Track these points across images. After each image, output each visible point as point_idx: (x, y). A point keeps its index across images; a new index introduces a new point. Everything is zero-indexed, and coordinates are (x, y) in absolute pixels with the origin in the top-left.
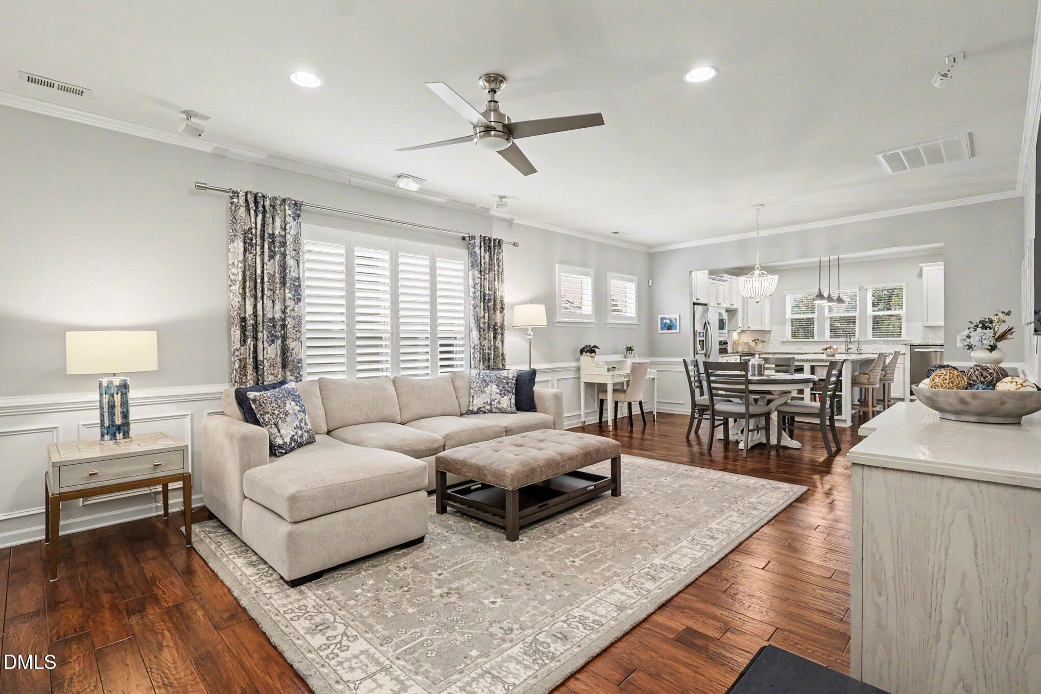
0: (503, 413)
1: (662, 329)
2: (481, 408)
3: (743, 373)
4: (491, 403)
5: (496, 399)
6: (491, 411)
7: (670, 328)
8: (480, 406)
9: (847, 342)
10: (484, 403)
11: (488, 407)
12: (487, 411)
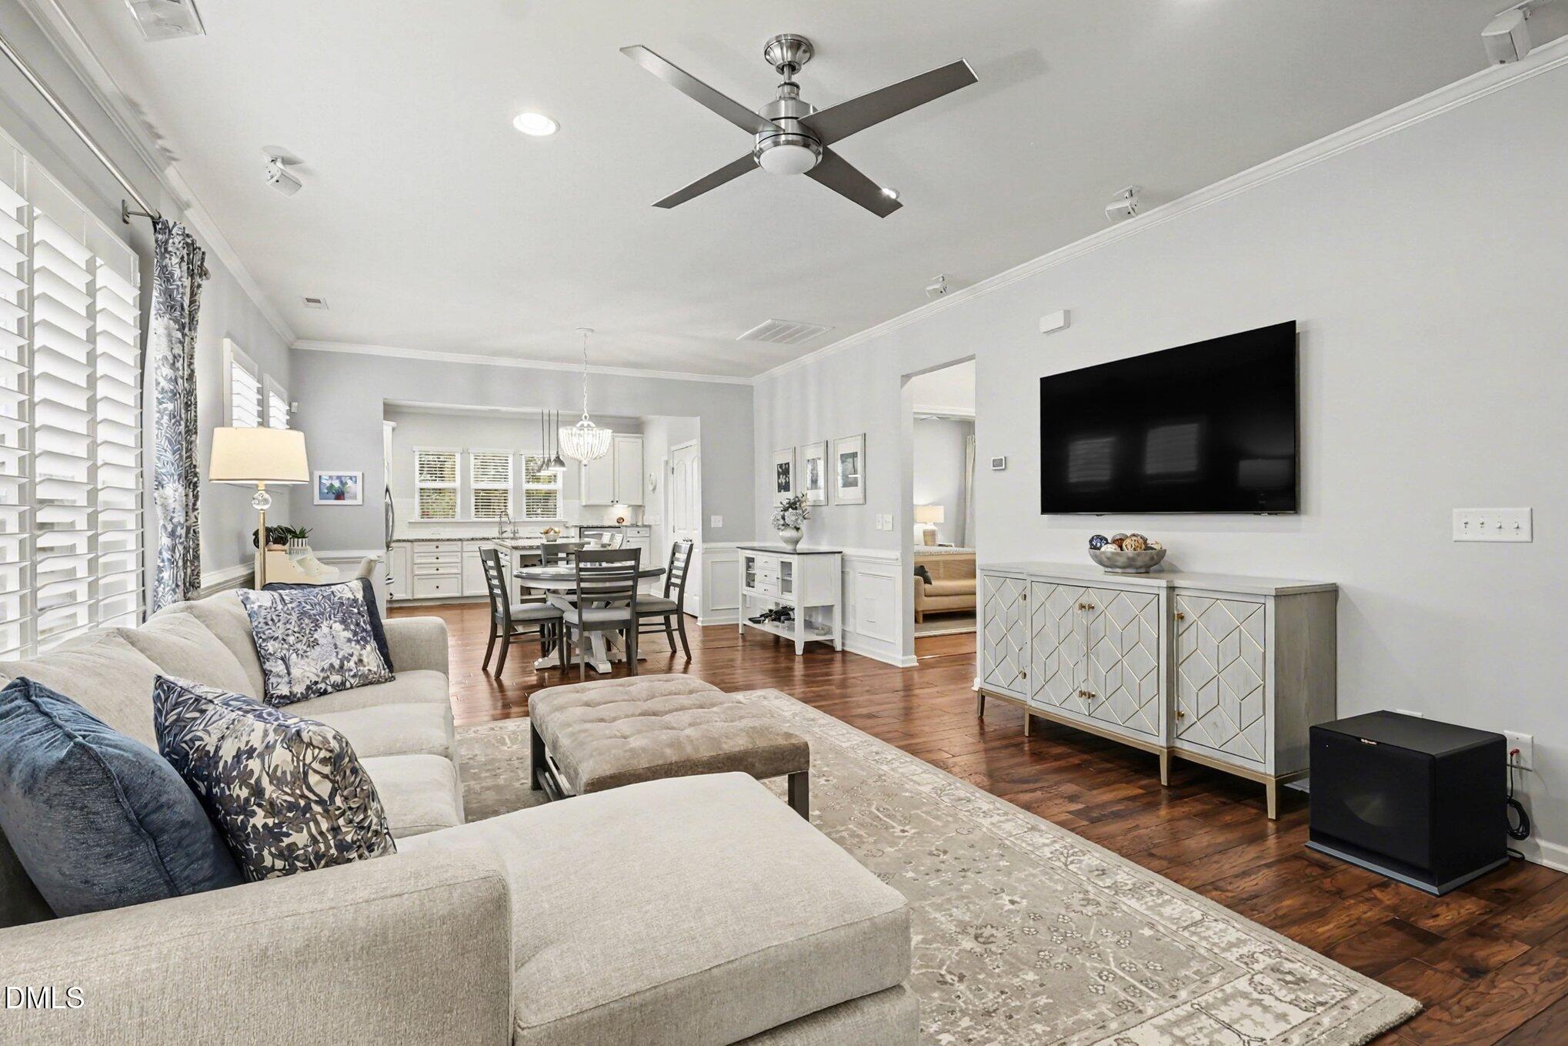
0: (371, 683)
1: (322, 496)
2: (316, 683)
3: (632, 563)
4: (342, 667)
5: (352, 655)
6: (340, 687)
7: (340, 495)
8: (314, 679)
9: (500, 523)
10: (323, 670)
11: (336, 678)
12: (330, 689)
